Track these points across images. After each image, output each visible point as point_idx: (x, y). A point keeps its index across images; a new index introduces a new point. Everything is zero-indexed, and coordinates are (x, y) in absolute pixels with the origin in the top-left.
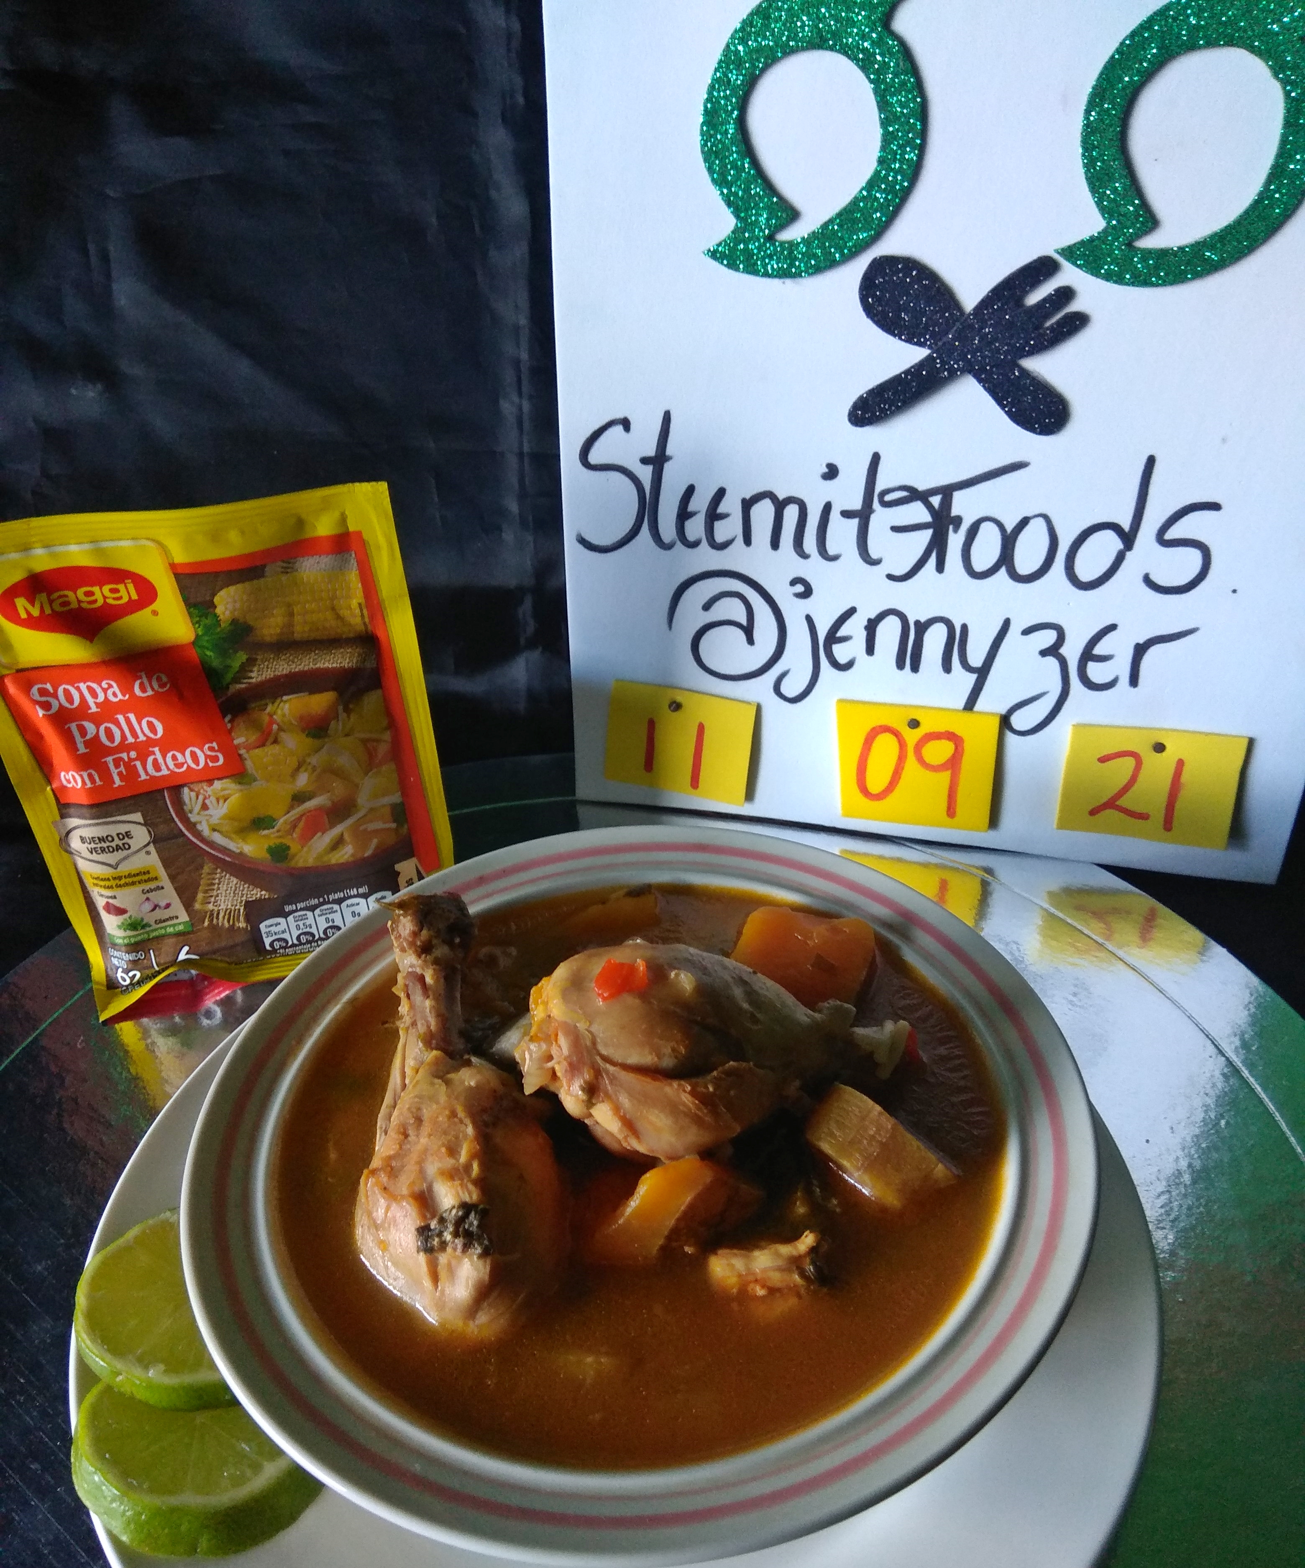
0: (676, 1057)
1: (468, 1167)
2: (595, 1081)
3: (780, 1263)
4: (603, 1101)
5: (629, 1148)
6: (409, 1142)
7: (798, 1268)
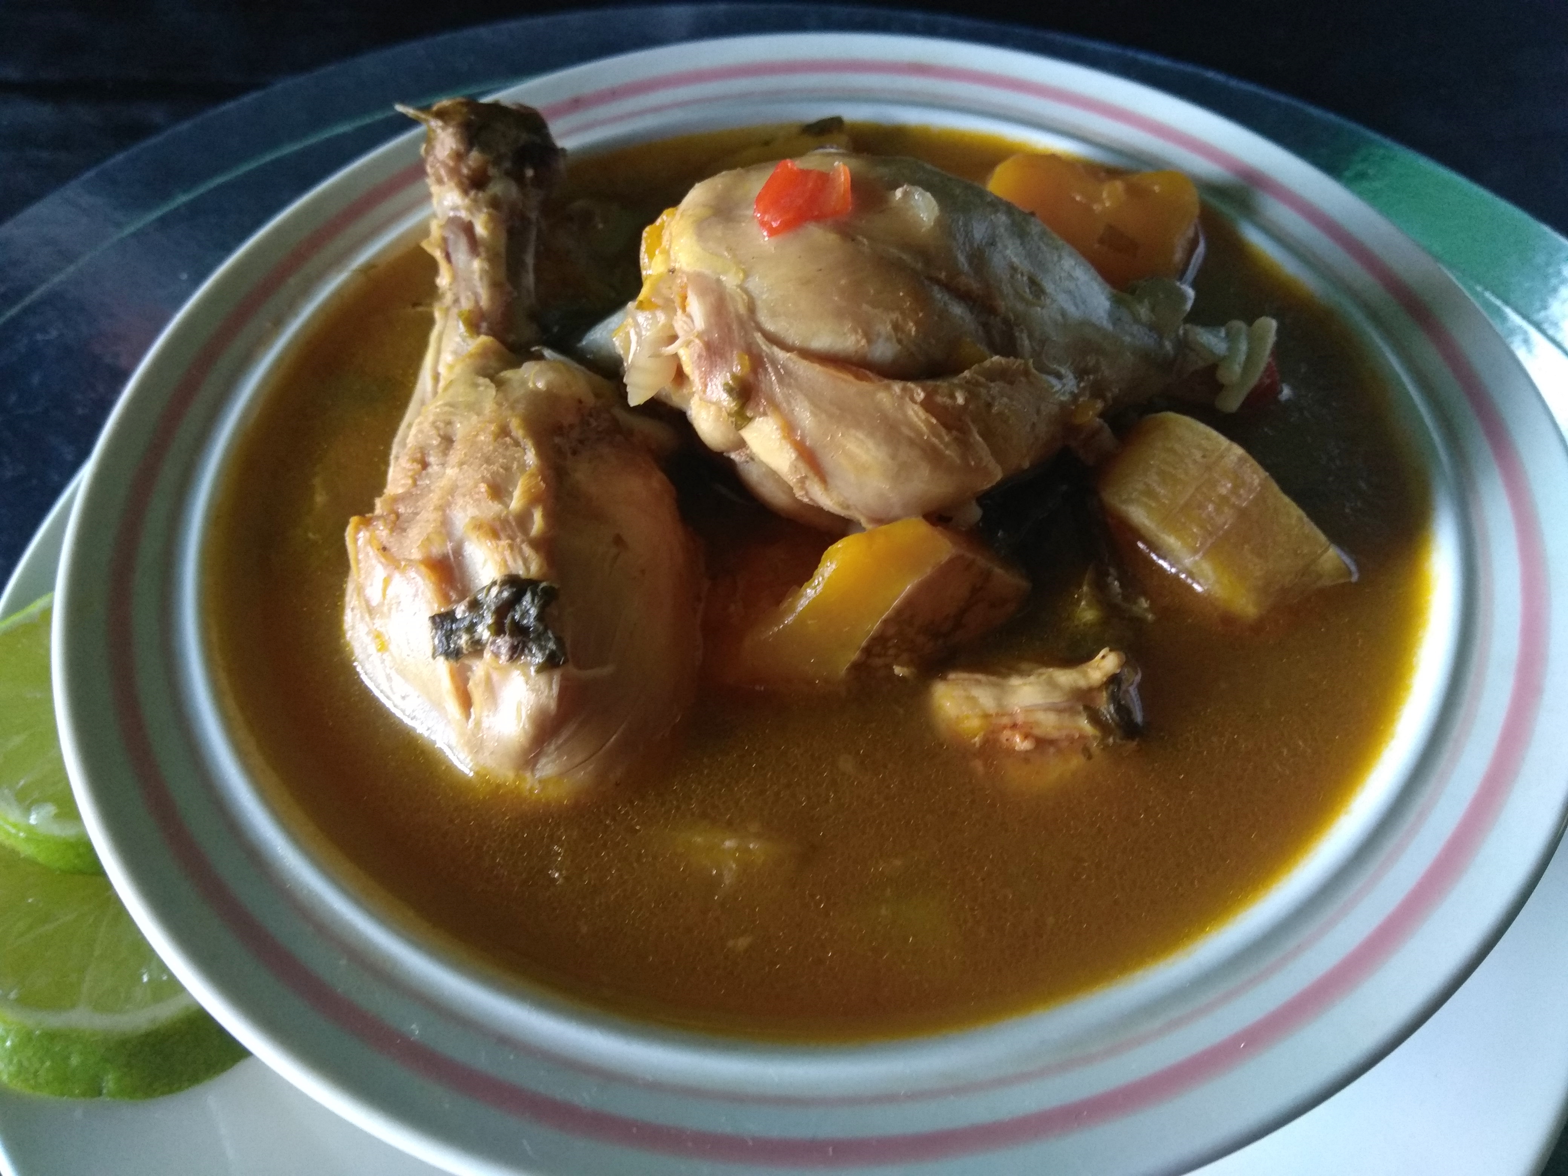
0: (899, 341)
1: (523, 519)
2: (751, 379)
3: (1056, 698)
4: (765, 414)
5: (806, 500)
6: (429, 476)
7: (1087, 708)
